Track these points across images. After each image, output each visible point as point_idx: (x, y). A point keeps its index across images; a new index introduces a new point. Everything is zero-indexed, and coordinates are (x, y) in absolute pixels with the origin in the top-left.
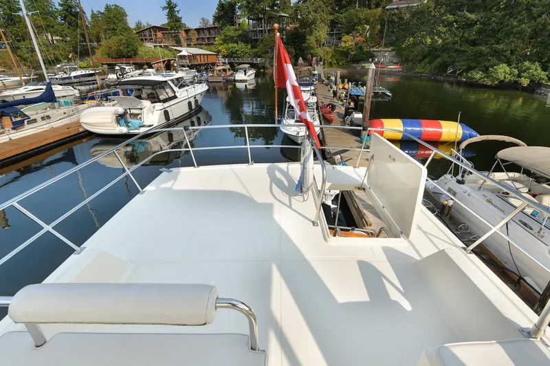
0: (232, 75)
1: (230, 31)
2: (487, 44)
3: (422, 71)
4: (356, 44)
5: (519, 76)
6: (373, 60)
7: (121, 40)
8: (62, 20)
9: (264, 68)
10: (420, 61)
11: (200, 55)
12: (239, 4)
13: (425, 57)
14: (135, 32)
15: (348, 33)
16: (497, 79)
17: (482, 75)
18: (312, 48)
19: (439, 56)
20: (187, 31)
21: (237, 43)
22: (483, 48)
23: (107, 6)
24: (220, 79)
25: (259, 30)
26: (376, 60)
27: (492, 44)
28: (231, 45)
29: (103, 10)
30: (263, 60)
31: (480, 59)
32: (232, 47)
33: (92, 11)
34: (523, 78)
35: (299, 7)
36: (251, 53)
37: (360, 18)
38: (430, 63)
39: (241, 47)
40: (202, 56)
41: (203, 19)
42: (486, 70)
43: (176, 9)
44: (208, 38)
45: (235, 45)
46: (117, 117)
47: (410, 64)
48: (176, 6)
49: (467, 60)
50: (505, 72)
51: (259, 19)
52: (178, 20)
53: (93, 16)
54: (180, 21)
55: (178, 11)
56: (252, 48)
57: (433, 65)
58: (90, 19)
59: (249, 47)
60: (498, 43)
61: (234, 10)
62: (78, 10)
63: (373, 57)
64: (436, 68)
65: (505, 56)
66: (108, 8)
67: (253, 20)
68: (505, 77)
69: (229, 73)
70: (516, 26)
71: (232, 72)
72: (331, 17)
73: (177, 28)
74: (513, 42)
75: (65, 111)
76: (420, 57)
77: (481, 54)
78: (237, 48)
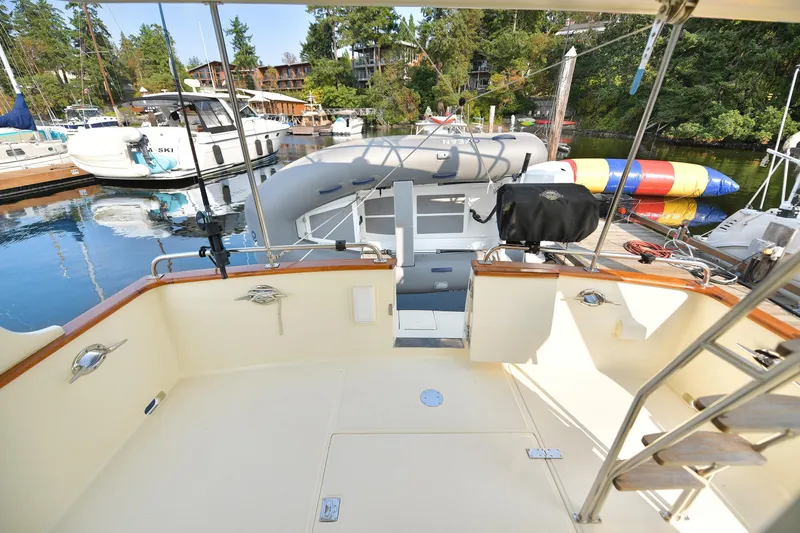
0: (328, 126)
1: (326, 67)
2: (710, 82)
3: (606, 128)
4: (512, 86)
5: (756, 129)
6: (533, 113)
7: (166, 80)
8: (76, 46)
9: (374, 122)
10: (603, 114)
11: (282, 102)
12: (340, 25)
13: (610, 108)
14: (187, 70)
15: (500, 70)
16: (722, 133)
17: (700, 128)
18: (446, 93)
19: (633, 105)
20: (263, 70)
21: (336, 85)
22: (704, 88)
23: (144, 28)
24: (310, 130)
25: (368, 68)
26: (539, 113)
27: (716, 82)
28: (327, 88)
29: (137, 34)
30: (375, 111)
31: (696, 105)
32: (329, 92)
33: (122, 34)
34: (763, 131)
35: (428, 27)
36: (356, 102)
37: (518, 46)
38: (617, 116)
39: (342, 91)
40: (285, 105)
41: (287, 55)
42: (705, 121)
43: (246, 35)
44: (294, 81)
45: (334, 88)
46: (130, 148)
47: (589, 118)
48: (246, 29)
49: (678, 107)
50: (736, 122)
51: (369, 50)
52: (249, 51)
53: (124, 42)
54: (251, 53)
55: (249, 38)
56: (358, 94)
57: (622, 119)
58: (119, 47)
59: (354, 91)
60: (727, 79)
61: (332, 34)
62: (100, 30)
63: (534, 108)
64: (625, 123)
65: (736, 100)
66: (145, 30)
67: (359, 51)
68: (735, 130)
69: (324, 123)
70: (758, 51)
71: (328, 122)
72: (475, 46)
73: (249, 64)
74: (751, 76)
75: (51, 145)
76: (603, 108)
77: (699, 97)
78: (336, 94)
